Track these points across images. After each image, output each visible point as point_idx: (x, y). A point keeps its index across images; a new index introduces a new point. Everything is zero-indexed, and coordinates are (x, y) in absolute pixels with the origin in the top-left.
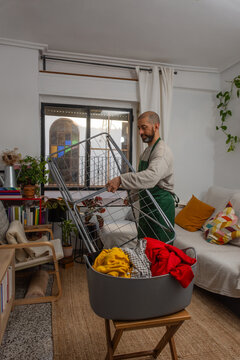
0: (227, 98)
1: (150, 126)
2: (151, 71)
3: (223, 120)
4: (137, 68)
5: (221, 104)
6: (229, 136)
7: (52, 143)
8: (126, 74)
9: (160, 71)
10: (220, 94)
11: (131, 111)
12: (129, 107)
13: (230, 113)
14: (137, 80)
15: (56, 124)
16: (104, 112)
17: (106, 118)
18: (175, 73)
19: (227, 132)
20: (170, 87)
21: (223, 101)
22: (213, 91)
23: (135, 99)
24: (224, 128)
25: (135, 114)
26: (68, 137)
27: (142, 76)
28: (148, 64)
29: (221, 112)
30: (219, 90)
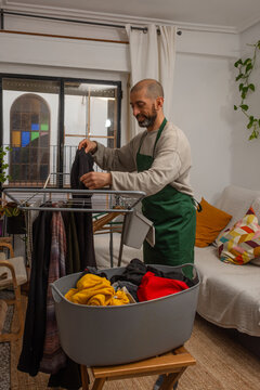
0: (249, 67)
1: (149, 102)
2: (145, 30)
3: (243, 96)
4: (128, 27)
5: (241, 76)
6: (252, 118)
7: (13, 127)
8: (112, 34)
9: (158, 31)
10: (240, 62)
11: (119, 84)
12: (116, 78)
13: (252, 87)
14: (128, 43)
15: (18, 102)
16: (84, 86)
17: (85, 94)
18: (179, 33)
19: (249, 113)
20: (172, 52)
21: (244, 72)
22: (229, 58)
23: (124, 69)
24: (245, 107)
25: (124, 89)
26: (35, 119)
27: (134, 37)
28: (141, 21)
29: (241, 85)
30: (238, 56)
